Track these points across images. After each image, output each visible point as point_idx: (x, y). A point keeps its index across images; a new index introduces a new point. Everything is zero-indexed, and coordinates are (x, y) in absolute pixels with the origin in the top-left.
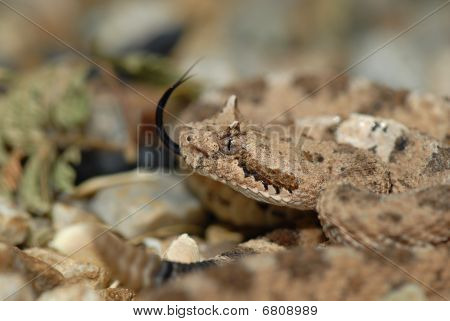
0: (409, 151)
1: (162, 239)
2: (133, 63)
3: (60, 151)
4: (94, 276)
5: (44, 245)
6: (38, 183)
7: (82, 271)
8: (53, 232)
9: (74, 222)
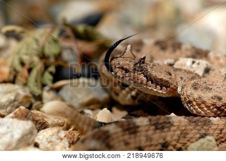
0: (212, 73)
1: (93, 110)
2: (81, 28)
3: (46, 67)
4: (62, 124)
5: (38, 110)
6: (36, 81)
7: (56, 122)
8: (42, 103)
9: (52, 100)
